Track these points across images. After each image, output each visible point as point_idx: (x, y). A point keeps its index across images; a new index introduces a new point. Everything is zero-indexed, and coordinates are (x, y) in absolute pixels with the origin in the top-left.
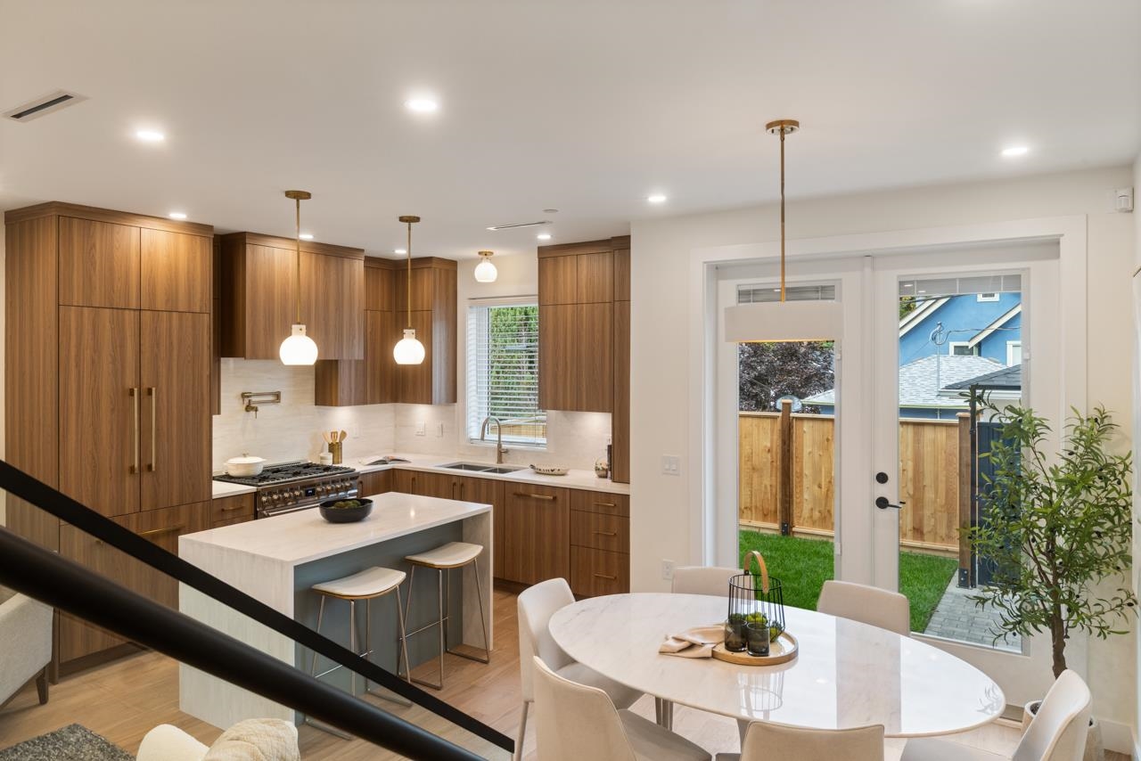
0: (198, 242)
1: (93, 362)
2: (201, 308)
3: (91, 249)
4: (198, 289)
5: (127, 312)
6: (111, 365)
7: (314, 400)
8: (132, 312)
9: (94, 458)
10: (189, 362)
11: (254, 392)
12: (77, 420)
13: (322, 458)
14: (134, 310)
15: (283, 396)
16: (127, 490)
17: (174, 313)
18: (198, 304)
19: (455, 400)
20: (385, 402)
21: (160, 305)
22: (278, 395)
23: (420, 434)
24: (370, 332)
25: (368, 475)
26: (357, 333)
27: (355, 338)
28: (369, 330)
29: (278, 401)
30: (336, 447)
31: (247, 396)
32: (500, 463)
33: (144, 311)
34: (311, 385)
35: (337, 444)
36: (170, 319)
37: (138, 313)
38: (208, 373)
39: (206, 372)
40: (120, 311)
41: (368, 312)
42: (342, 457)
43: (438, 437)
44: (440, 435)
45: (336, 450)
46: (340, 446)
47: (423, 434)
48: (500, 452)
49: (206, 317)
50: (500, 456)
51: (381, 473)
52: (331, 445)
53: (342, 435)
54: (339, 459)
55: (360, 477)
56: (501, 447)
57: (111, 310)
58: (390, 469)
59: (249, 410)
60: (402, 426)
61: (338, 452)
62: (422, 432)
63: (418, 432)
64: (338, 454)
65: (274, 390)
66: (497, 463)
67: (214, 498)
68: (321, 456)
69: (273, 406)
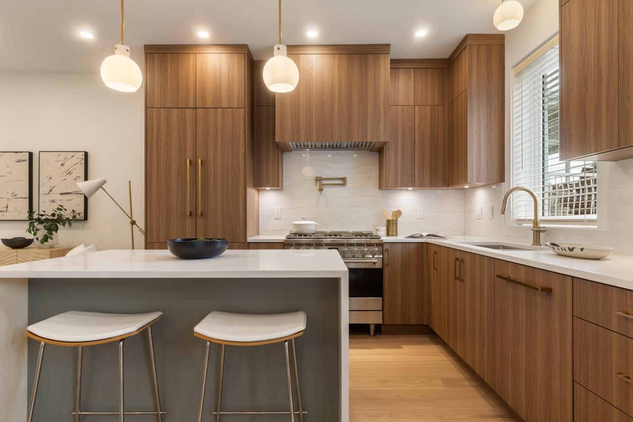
0: (236, 58)
1: (167, 142)
2: (238, 104)
3: (165, 71)
4: (236, 91)
5: (188, 110)
6: (177, 145)
7: (378, 186)
8: (191, 110)
9: (167, 203)
10: (229, 142)
11: (324, 177)
12: (157, 178)
13: (377, 230)
14: (192, 108)
15: (348, 181)
16: (187, 227)
17: (219, 109)
18: (236, 102)
19: (503, 181)
20: (436, 186)
21: (209, 104)
22: (344, 179)
23: (478, 217)
24: (418, 124)
25: (397, 244)
26: (382, 118)
27: (380, 123)
28: (417, 122)
29: (344, 184)
30: (391, 222)
31: (318, 180)
32: (536, 245)
33: (198, 109)
34: (375, 174)
35: (393, 221)
36: (216, 114)
37: (194, 110)
38: (244, 151)
39: (242, 150)
40: (183, 109)
41: (417, 107)
42: (396, 232)
43: (490, 219)
44: (492, 217)
45: (391, 225)
46: (394, 222)
47: (480, 217)
48: (536, 231)
49: (242, 111)
50: (536, 236)
51: (412, 245)
52: (388, 221)
53: (398, 213)
54: (393, 232)
55: (387, 245)
56: (537, 225)
57: (177, 109)
58: (422, 243)
59: (321, 190)
60: (469, 212)
61: (393, 226)
62: (480, 216)
63: (477, 216)
64: (393, 228)
65: (345, 176)
66: (533, 245)
67: (248, 241)
68: (376, 228)
69: (341, 188)
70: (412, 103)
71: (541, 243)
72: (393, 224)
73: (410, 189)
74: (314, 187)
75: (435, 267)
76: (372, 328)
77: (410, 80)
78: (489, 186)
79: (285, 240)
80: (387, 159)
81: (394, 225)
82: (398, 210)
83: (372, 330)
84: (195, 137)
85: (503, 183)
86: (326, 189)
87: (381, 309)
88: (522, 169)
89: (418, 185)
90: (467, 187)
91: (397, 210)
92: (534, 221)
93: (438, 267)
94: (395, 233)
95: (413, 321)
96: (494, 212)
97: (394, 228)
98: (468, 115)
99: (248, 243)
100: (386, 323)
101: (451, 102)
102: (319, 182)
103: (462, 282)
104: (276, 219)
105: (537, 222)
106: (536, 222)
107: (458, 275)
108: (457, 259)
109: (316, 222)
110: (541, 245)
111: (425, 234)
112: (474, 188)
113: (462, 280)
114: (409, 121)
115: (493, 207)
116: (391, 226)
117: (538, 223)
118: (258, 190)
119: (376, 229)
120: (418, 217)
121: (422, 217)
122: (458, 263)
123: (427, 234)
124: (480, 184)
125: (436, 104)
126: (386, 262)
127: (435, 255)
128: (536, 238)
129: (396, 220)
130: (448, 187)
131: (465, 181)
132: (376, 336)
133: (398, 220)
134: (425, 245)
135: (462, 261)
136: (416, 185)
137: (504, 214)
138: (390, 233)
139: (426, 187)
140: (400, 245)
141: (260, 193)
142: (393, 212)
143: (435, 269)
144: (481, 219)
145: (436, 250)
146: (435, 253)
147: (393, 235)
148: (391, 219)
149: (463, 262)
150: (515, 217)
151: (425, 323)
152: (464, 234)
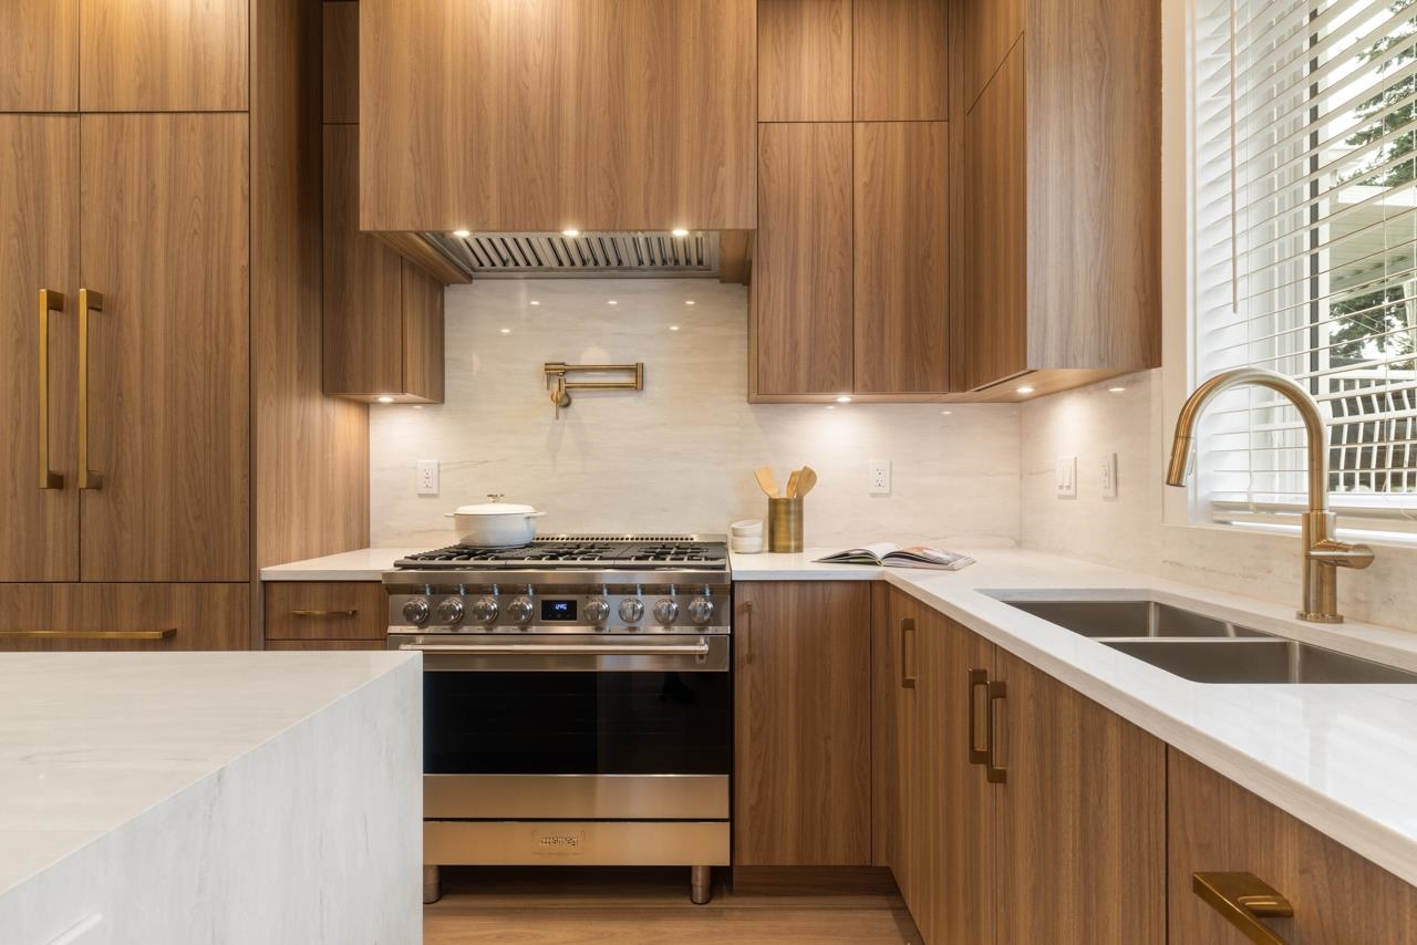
2: (225, 100)
4: (218, 53)
5: (51, 119)
6: (14, 241)
8: (63, 119)
10: (194, 232)
11: (571, 363)
13: (735, 532)
14: (68, 114)
15: (648, 375)
16: (50, 527)
17: (160, 117)
18: (219, 91)
21: (126, 100)
22: (636, 370)
23: (1065, 492)
24: (866, 185)
25: (781, 587)
26: (730, 148)
27: (722, 164)
28: (862, 177)
29: (637, 387)
30: (782, 508)
31: (556, 372)
32: (1321, 618)
33: (88, 116)
34: (735, 354)
35: (788, 502)
36: (150, 132)
37: (74, 120)
38: (245, 262)
39: (239, 260)
40: (35, 118)
41: (860, 127)
42: (799, 538)
43: (1106, 498)
44: (1111, 492)
45: (783, 516)
46: (792, 508)
47: (1072, 492)
48: (1321, 560)
49: (240, 121)
50: (1320, 582)
51: (836, 589)
52: (774, 503)
53: (805, 479)
54: (789, 539)
55: (747, 588)
56: (1322, 534)
57: (15, 117)
58: (871, 582)
59: (565, 403)
60: (1031, 474)
61: (788, 521)
62: (1068, 487)
63: (1061, 487)
64: (788, 528)
65: (640, 361)
66: (1302, 617)
67: (264, 578)
68: (734, 526)
69: (627, 399)
70: (844, 113)
71: (1339, 612)
72: (788, 513)
73: (844, 398)
74: (540, 394)
75: (909, 677)
76: (699, 880)
77: (839, 37)
78: (1102, 384)
79: (387, 575)
80: (761, 301)
81: (792, 517)
82: (805, 468)
83: (699, 883)
84: (77, 214)
85: (1154, 370)
86: (579, 402)
87: (726, 816)
88: (1235, 310)
89: (865, 386)
90: (1025, 390)
91: (801, 469)
92: (1308, 517)
93: (917, 678)
94: (793, 543)
95: (839, 856)
96: (1120, 475)
97: (792, 525)
98: (1029, 126)
99: (265, 582)
100: (745, 859)
101: (973, 108)
102: (557, 379)
103: (1000, 786)
104: (421, 496)
105: (1322, 520)
106: (1316, 522)
107: (981, 746)
108: (978, 677)
109: (537, 508)
110: (1340, 620)
111: (879, 550)
112: (1049, 394)
113: (998, 777)
114: (835, 172)
115: (1115, 456)
116: (783, 521)
117: (1329, 524)
118: (365, 406)
119: (733, 529)
120: (871, 491)
121: (886, 490)
122: (981, 691)
123: (893, 548)
124: (1072, 375)
125: (923, 116)
126: (743, 650)
127: (909, 633)
128: (1320, 593)
129: (799, 501)
130: (965, 390)
131: (1018, 364)
132: (714, 904)
133: (807, 499)
134: (879, 591)
135: (999, 691)
136: (859, 385)
137: (1178, 484)
138: (780, 543)
139: (892, 392)
140: (792, 589)
141: (371, 415)
142: (793, 474)
143: (909, 684)
144: (1074, 497)
145: (910, 617)
146: (909, 625)
147: (787, 550)
148: (784, 495)
149: (1003, 696)
150: (1203, 493)
151: (882, 862)
152: (1019, 544)
